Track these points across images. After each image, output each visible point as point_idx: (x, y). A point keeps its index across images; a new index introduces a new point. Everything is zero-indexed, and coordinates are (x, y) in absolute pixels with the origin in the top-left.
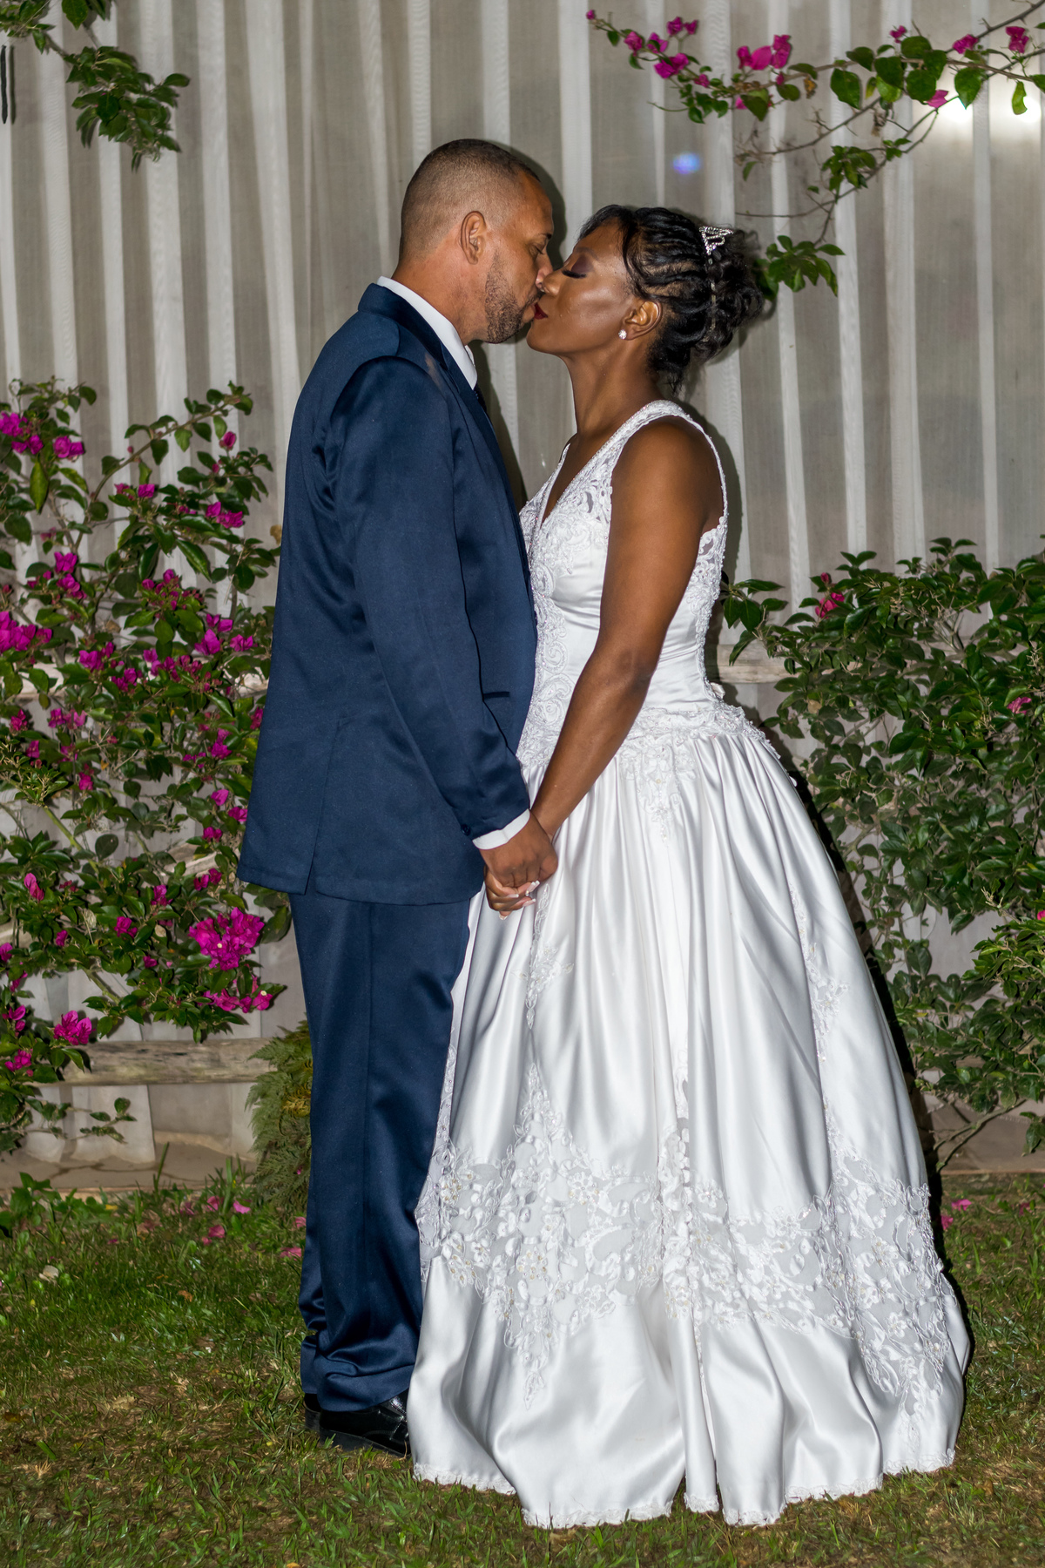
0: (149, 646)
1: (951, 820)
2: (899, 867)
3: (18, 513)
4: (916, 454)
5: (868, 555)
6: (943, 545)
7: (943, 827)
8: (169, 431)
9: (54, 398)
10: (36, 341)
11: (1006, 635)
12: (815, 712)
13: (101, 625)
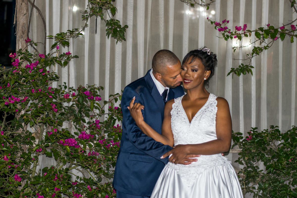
0: (111, 140)
1: (273, 183)
2: (261, 192)
3: (87, 112)
4: (266, 108)
5: (256, 128)
6: (272, 127)
7: (271, 184)
8: (118, 96)
9: (95, 88)
10: (91, 77)
11: (287, 145)
12: (246, 159)
13: (102, 135)
